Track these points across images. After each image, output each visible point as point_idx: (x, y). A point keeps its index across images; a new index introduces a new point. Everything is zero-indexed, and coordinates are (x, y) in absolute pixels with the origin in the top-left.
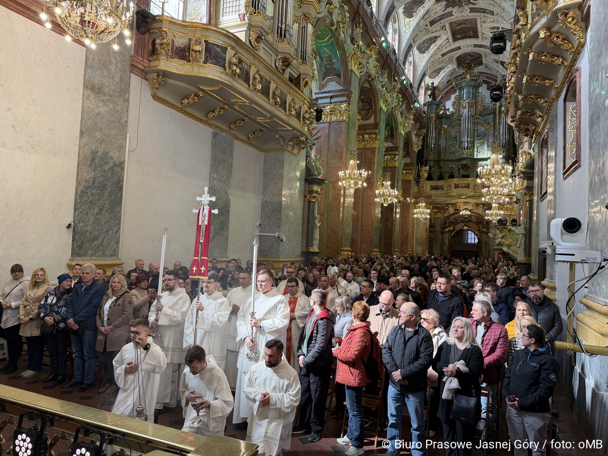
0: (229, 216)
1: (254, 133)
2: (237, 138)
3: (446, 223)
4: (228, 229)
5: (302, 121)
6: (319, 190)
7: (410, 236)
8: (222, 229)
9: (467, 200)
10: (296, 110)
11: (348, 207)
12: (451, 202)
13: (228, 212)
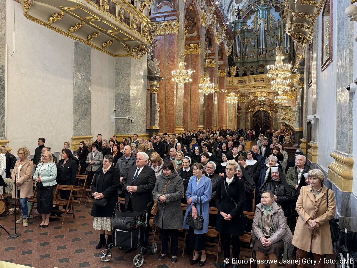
0: (90, 105)
1: (106, 43)
2: (94, 47)
3: (249, 106)
4: (90, 114)
5: (142, 34)
6: (158, 85)
7: (224, 116)
8: (86, 114)
9: (262, 90)
10: (137, 25)
11: (180, 97)
12: (252, 92)
13: (90, 102)
